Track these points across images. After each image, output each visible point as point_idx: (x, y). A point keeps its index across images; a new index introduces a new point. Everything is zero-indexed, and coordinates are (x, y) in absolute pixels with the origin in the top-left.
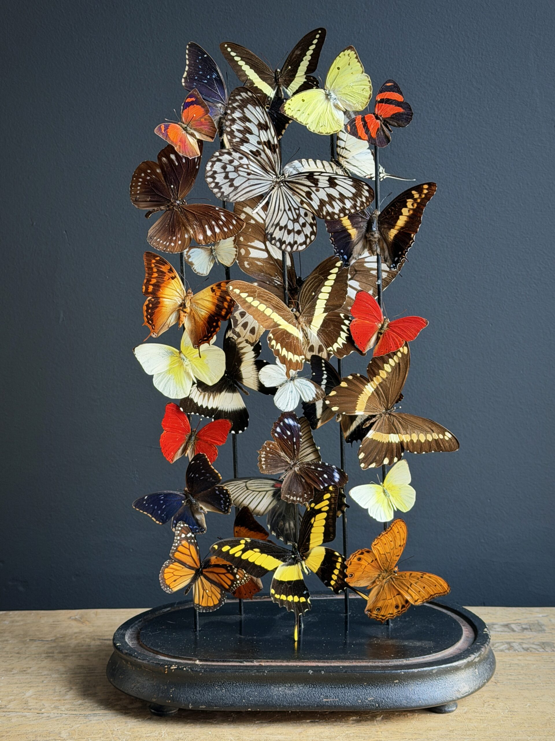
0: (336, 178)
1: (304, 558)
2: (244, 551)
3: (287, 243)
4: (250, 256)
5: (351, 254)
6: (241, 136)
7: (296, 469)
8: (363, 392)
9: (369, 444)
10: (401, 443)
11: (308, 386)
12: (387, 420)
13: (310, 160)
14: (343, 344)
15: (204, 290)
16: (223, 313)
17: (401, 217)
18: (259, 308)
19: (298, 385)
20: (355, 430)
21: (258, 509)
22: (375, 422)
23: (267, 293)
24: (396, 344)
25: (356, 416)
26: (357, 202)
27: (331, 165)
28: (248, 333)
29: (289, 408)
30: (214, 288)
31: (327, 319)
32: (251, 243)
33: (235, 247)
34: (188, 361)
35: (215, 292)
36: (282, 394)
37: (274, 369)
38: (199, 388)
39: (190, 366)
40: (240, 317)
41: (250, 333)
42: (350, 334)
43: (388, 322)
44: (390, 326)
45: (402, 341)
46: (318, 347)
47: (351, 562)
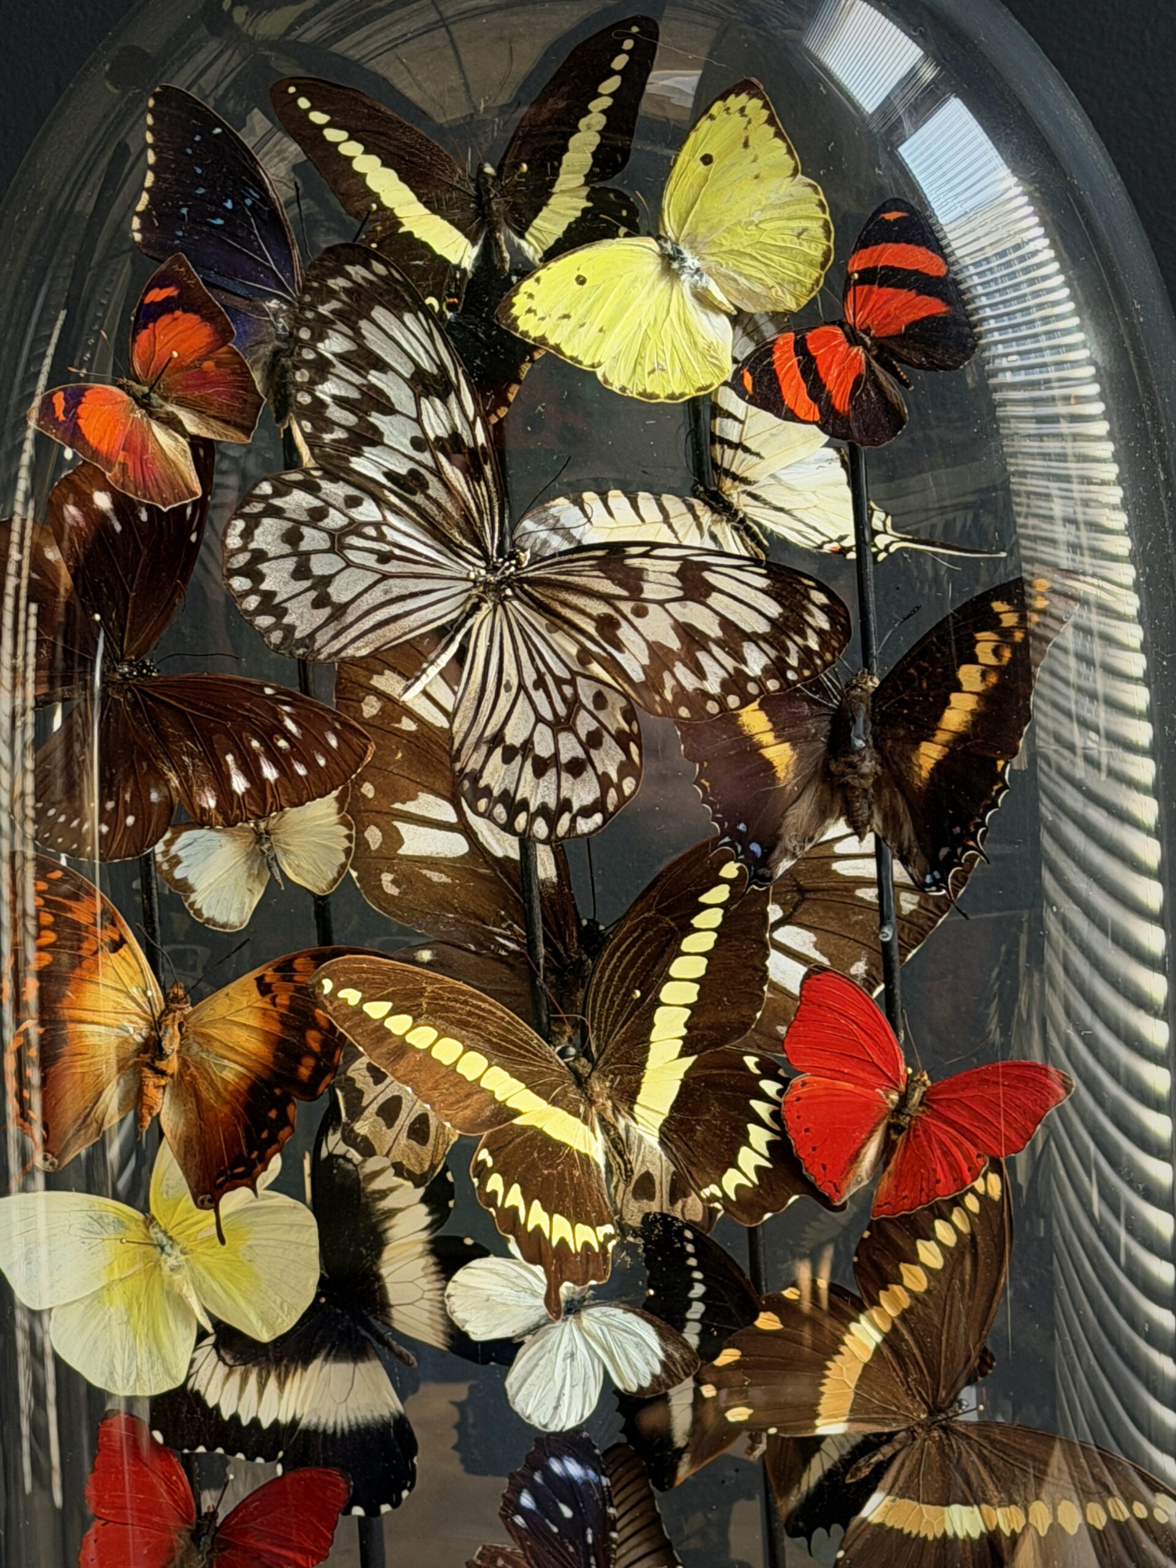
0: (707, 567)
3: (533, 808)
4: (401, 852)
5: (778, 838)
6: (350, 419)
9: (872, 1543)
10: (992, 1538)
11: (636, 1334)
12: (933, 1451)
13: (612, 493)
14: (759, 1169)
15: (229, 989)
16: (304, 1072)
17: (954, 697)
18: (435, 1054)
19: (596, 1329)
20: (820, 1485)
22: (893, 1457)
23: (463, 993)
24: (954, 1167)
25: (821, 1439)
26: (787, 651)
27: (691, 508)
28: (403, 1140)
29: (564, 1418)
30: (267, 980)
31: (694, 1079)
32: (403, 802)
33: (344, 822)
34: (176, 1252)
35: (271, 992)
36: (536, 1365)
37: (497, 1274)
38: (222, 1353)
39: (185, 1271)
40: (371, 1080)
41: (409, 1137)
42: (782, 1133)
43: (924, 1084)
44: (934, 1101)
45: (979, 1156)
46: (667, 1180)
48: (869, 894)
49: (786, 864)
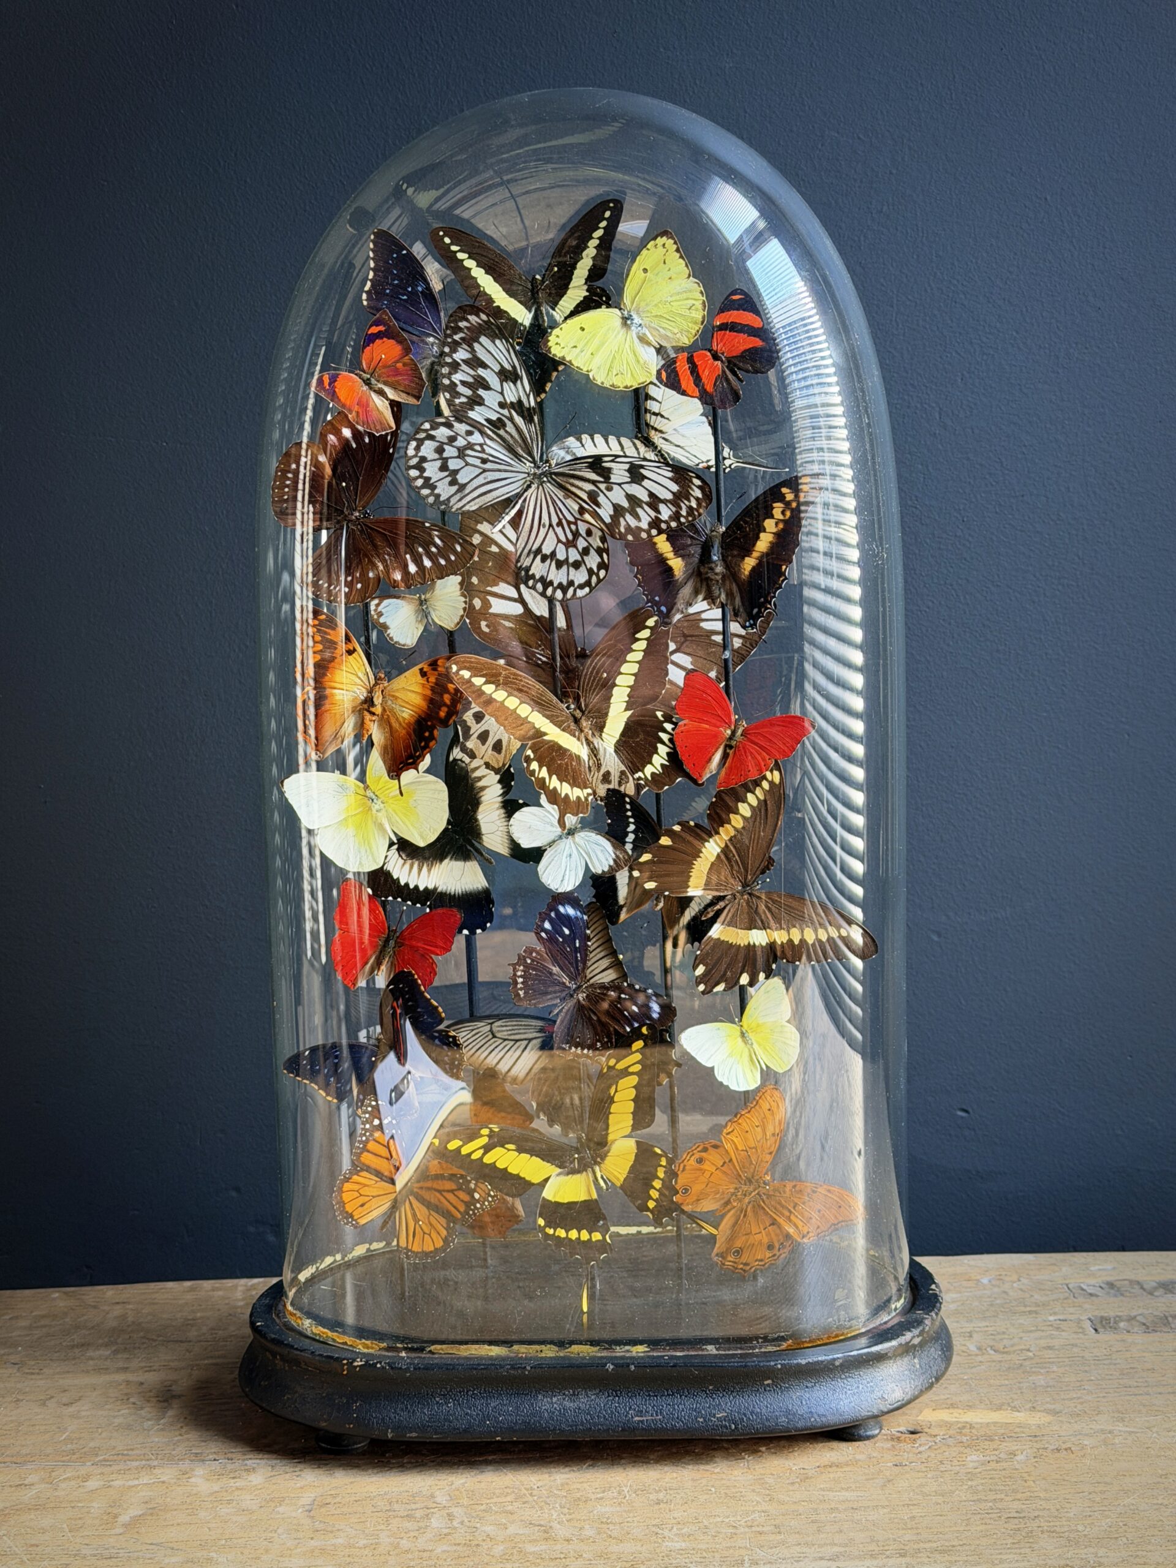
0: (642, 467)
1: (599, 1160)
2: (487, 1149)
3: (555, 585)
4: (491, 611)
6: (469, 392)
7: (581, 996)
8: (701, 855)
9: (713, 948)
10: (772, 946)
11: (601, 845)
12: (745, 904)
13: (596, 436)
14: (662, 765)
15: (407, 674)
16: (442, 714)
17: (762, 535)
18: (506, 703)
19: (582, 842)
21: (513, 1072)
22: (724, 908)
23: (521, 676)
24: (758, 764)
25: (691, 899)
26: (681, 508)
27: (634, 444)
28: (490, 751)
29: (566, 885)
30: (425, 670)
32: (492, 587)
33: (463, 595)
34: (379, 802)
36: (553, 860)
37: (536, 815)
39: (383, 812)
40: (474, 722)
41: (493, 750)
42: (674, 749)
43: (744, 726)
44: (748, 734)
45: (768, 759)
46: (618, 774)
47: (685, 1166)
48: (718, 639)
49: (678, 617)
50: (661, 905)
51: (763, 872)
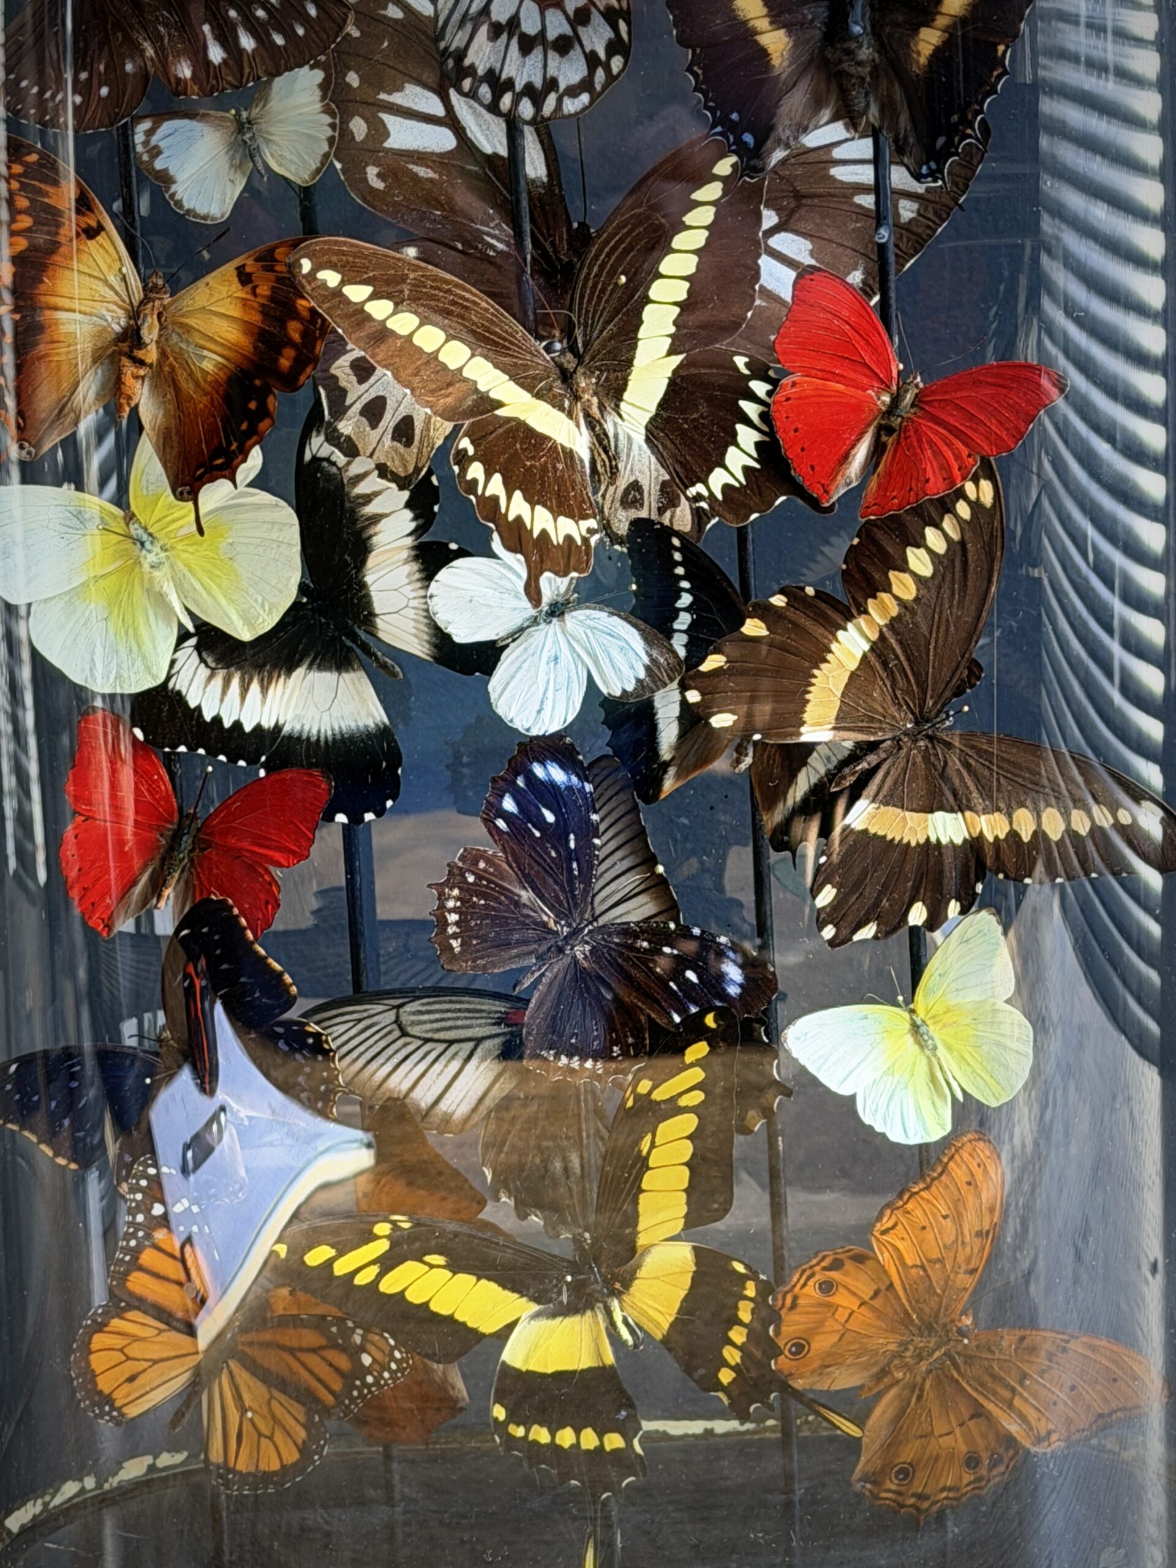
1: (618, 1286)
2: (388, 1263)
3: (519, 87)
4: (386, 145)
5: (772, 128)
7: (581, 951)
8: (829, 657)
9: (854, 849)
10: (975, 844)
11: (619, 638)
12: (919, 759)
14: (746, 469)
15: (209, 278)
16: (285, 363)
18: (417, 340)
19: (580, 632)
21: (442, 1105)
22: (877, 767)
23: (448, 282)
24: (946, 467)
25: (809, 748)
28: (387, 441)
29: (547, 721)
30: (248, 269)
31: (682, 377)
32: (390, 93)
33: (327, 111)
34: (157, 549)
35: (251, 281)
36: (520, 668)
37: (482, 575)
38: (204, 655)
39: (166, 568)
40: (354, 379)
41: (393, 438)
42: (771, 434)
43: (917, 386)
44: (926, 403)
45: (969, 456)
46: (655, 490)
47: (795, 1298)
48: (867, 201)
49: (778, 155)
50: (749, 760)
51: (959, 692)
